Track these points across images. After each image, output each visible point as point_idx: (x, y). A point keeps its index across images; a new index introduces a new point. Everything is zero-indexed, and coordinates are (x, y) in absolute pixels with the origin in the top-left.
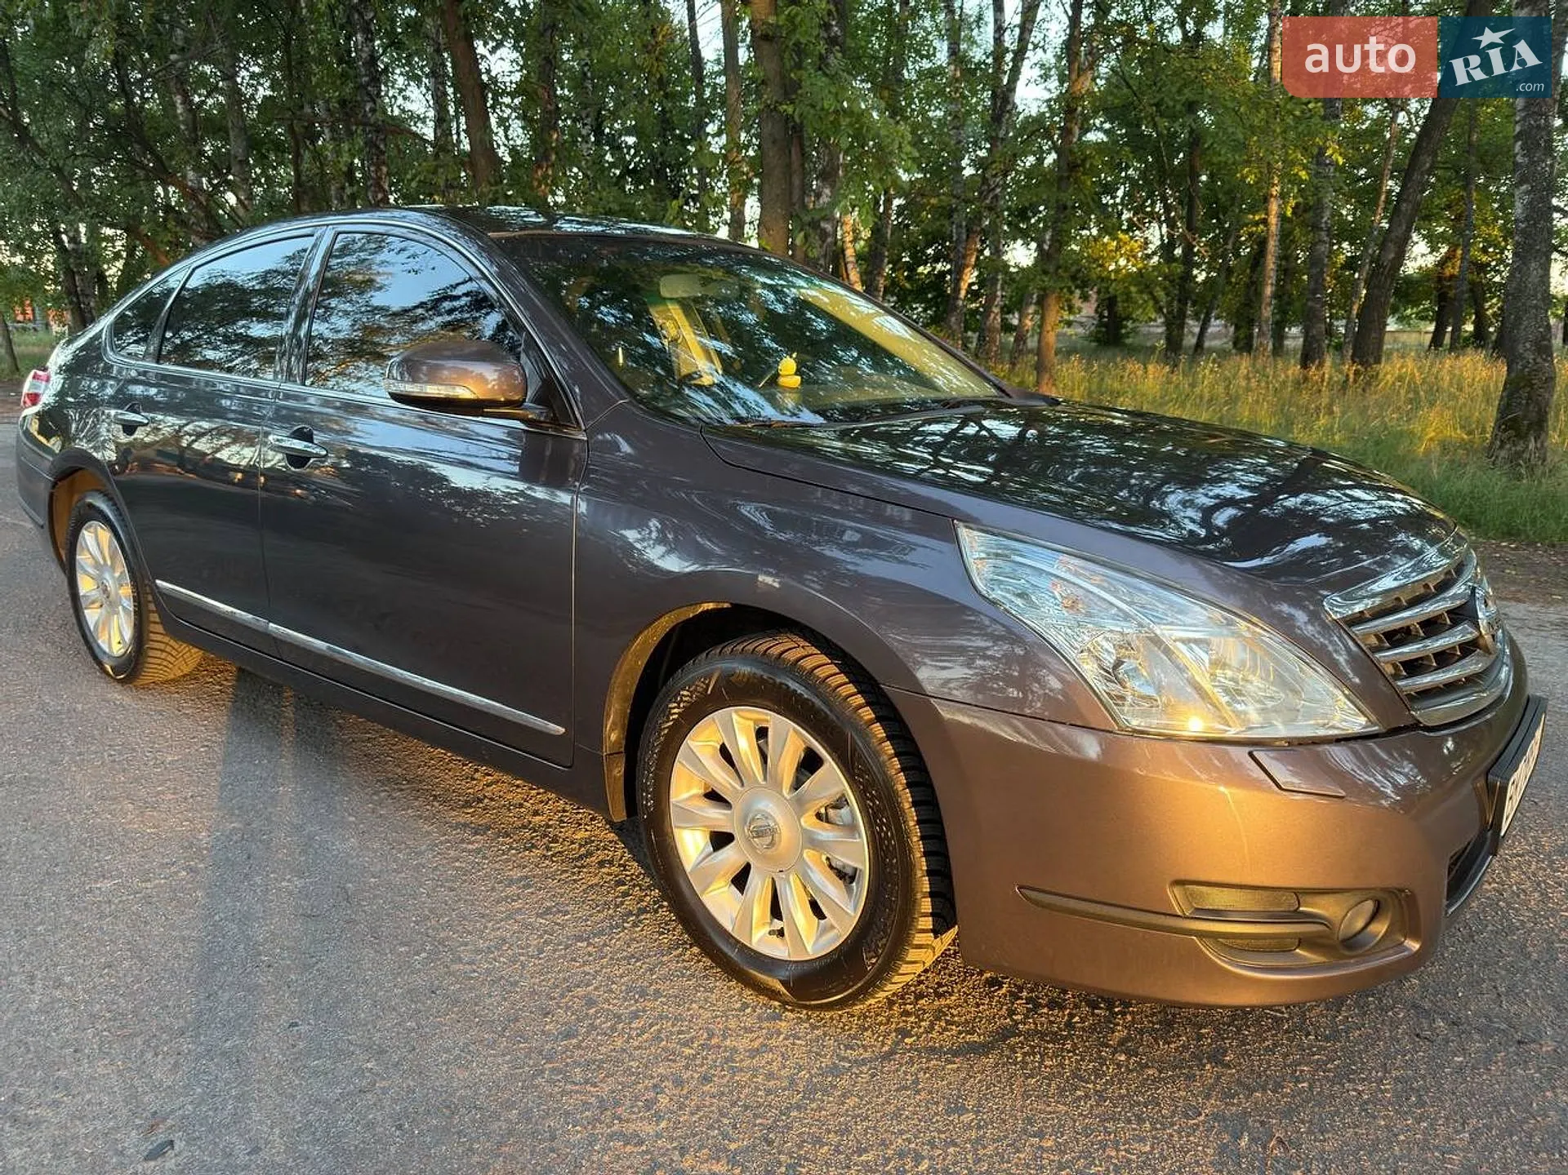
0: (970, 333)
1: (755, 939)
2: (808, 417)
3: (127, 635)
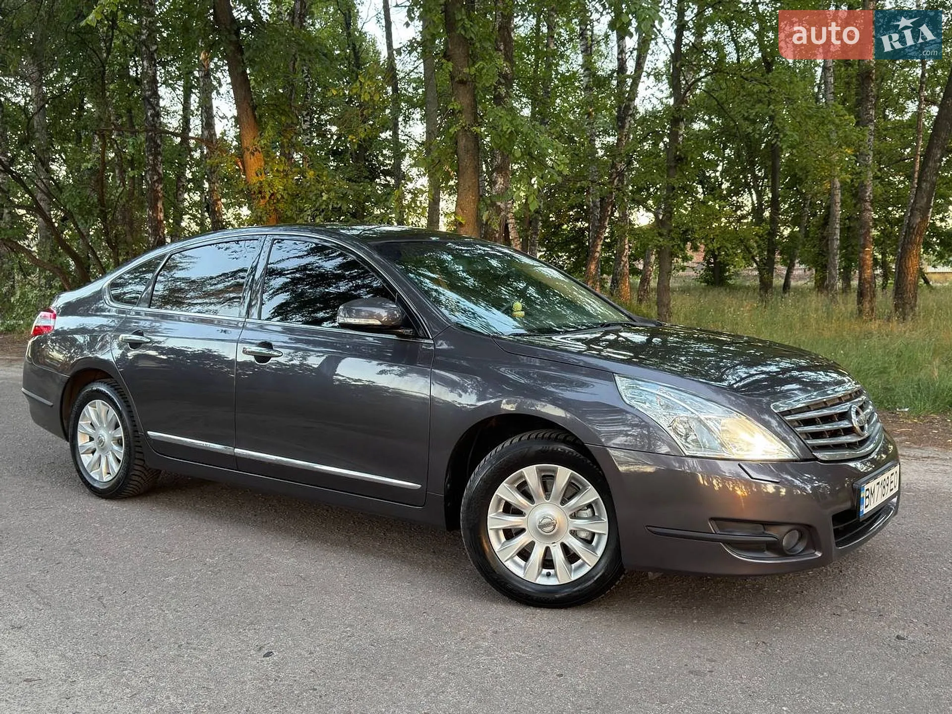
0: (605, 276)
3: (116, 468)
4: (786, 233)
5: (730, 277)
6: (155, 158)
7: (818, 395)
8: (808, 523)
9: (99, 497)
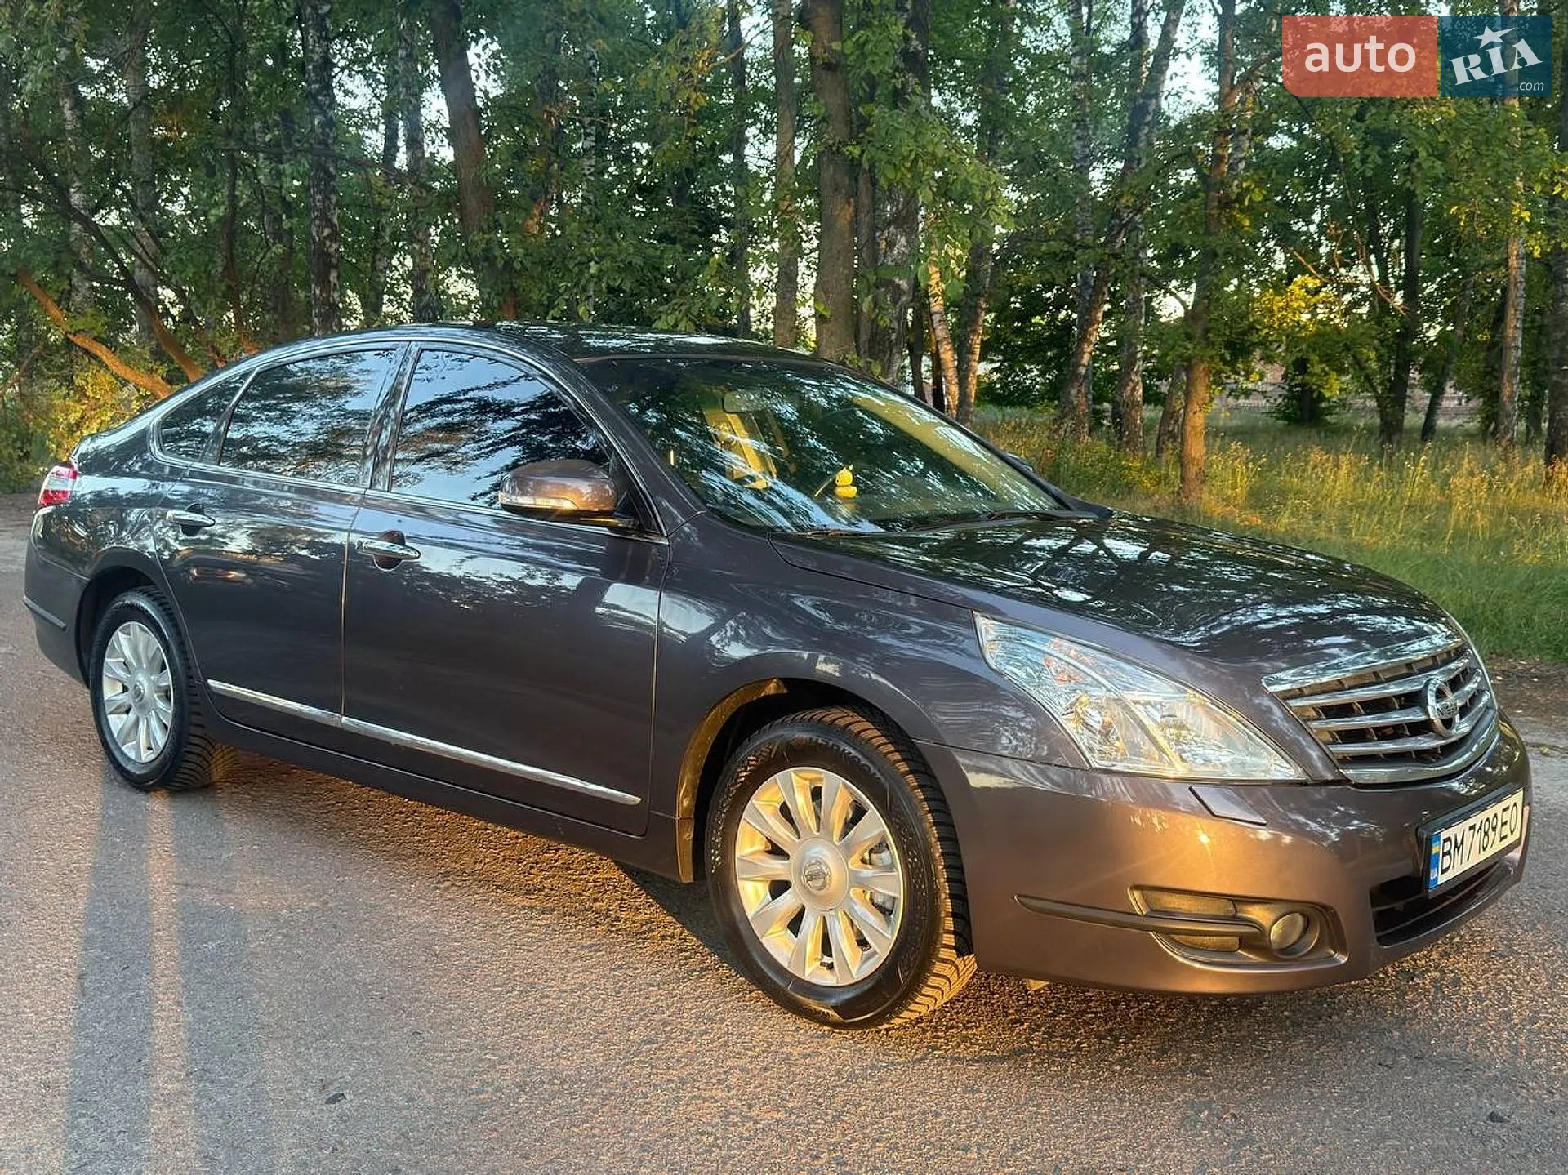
0: (1106, 405)
1: (808, 972)
2: (867, 527)
3: (161, 739)
4: (1432, 334)
5: (1329, 411)
6: (326, 198)
7: (1380, 656)
8: (1324, 901)
9: (137, 788)
